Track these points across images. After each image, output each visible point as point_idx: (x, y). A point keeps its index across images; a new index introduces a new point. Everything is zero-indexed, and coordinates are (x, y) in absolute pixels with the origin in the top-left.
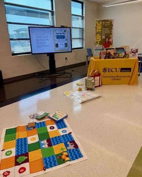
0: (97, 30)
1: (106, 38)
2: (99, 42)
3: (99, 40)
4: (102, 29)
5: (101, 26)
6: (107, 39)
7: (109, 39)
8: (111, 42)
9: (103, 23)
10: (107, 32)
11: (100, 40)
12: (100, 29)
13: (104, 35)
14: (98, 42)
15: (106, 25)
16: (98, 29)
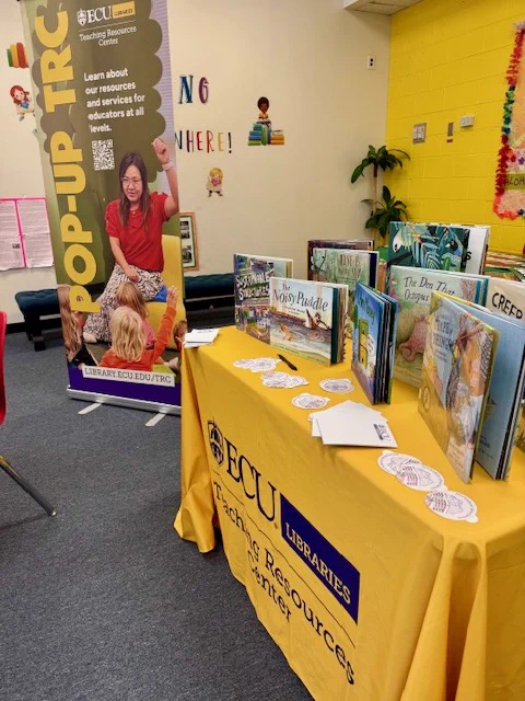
0: (48, 90)
1: (122, 168)
2: (77, 196)
3: (73, 179)
4: (78, 84)
5: (67, 54)
6: (133, 171)
7: (146, 177)
8: (169, 203)
9: (82, 18)
10: (125, 107)
11: (79, 186)
12: (70, 85)
13: (103, 136)
14: (72, 204)
15: (108, 39)
16: (55, 87)
